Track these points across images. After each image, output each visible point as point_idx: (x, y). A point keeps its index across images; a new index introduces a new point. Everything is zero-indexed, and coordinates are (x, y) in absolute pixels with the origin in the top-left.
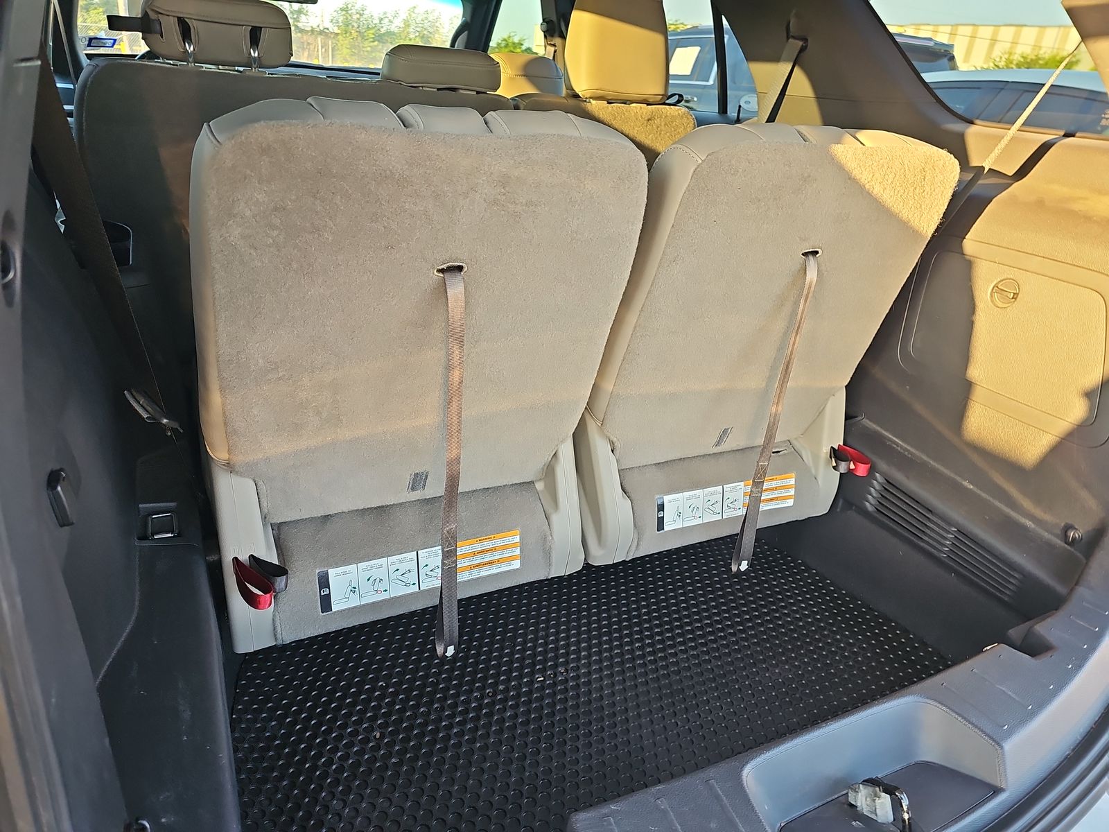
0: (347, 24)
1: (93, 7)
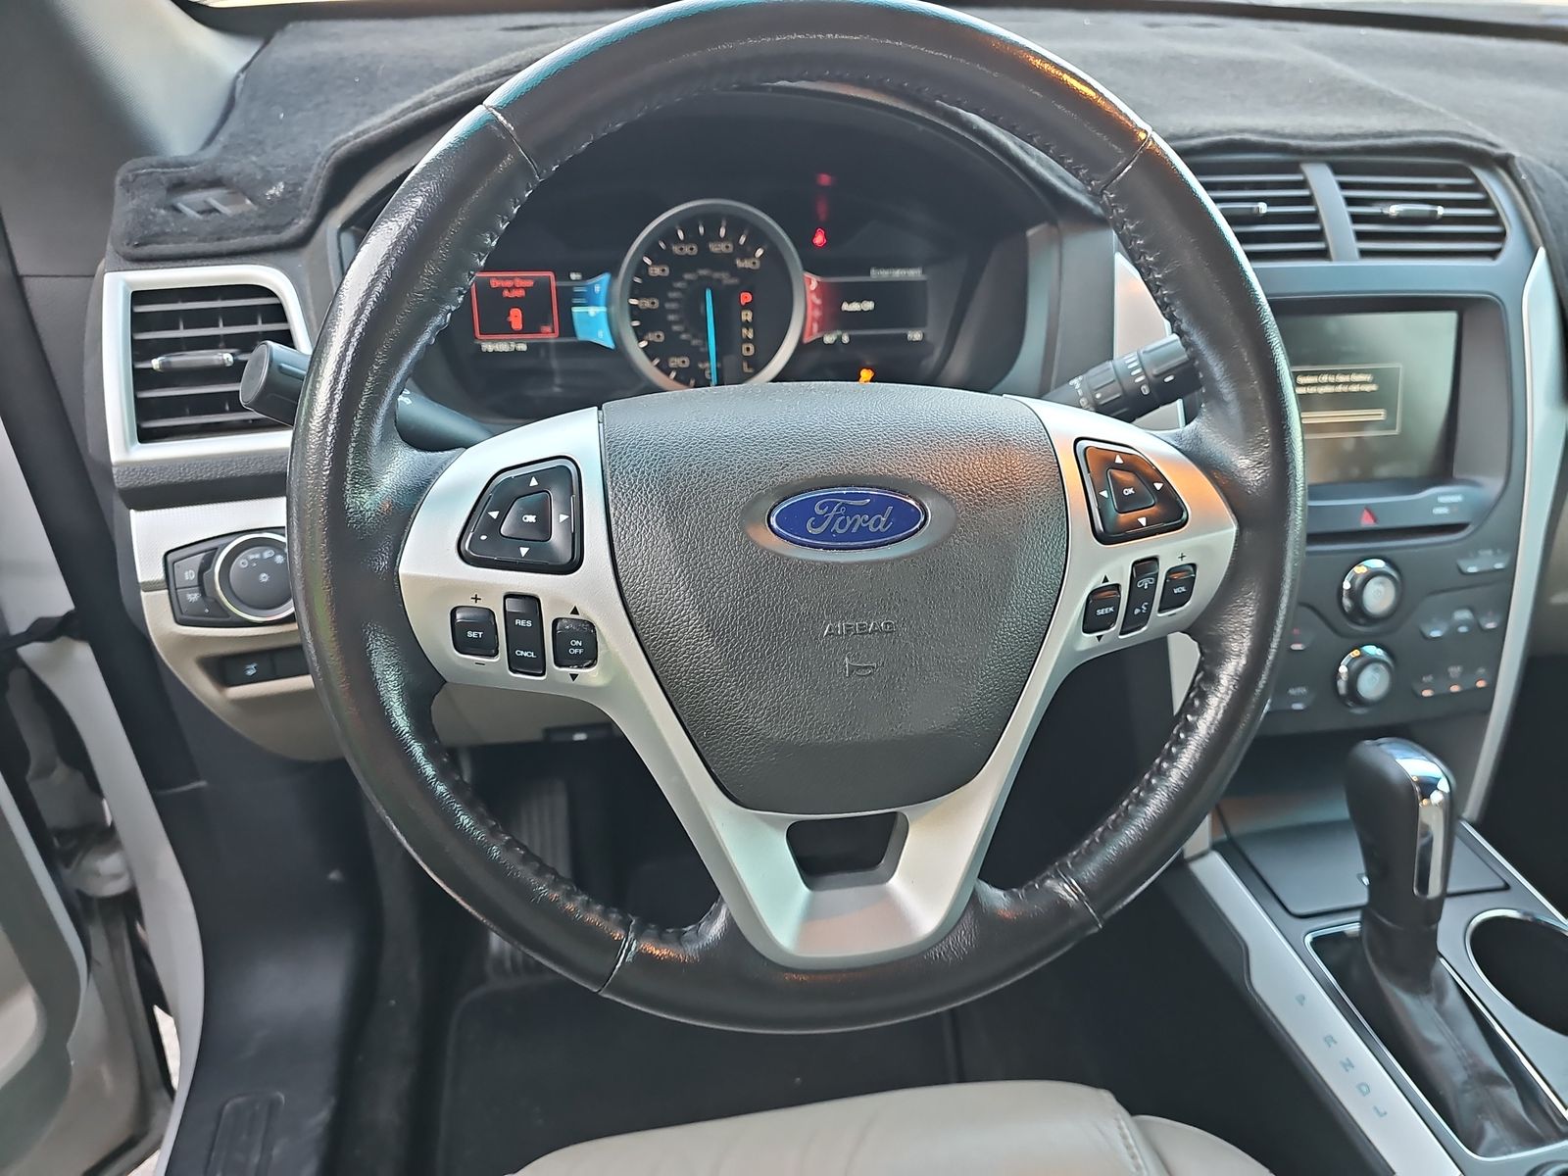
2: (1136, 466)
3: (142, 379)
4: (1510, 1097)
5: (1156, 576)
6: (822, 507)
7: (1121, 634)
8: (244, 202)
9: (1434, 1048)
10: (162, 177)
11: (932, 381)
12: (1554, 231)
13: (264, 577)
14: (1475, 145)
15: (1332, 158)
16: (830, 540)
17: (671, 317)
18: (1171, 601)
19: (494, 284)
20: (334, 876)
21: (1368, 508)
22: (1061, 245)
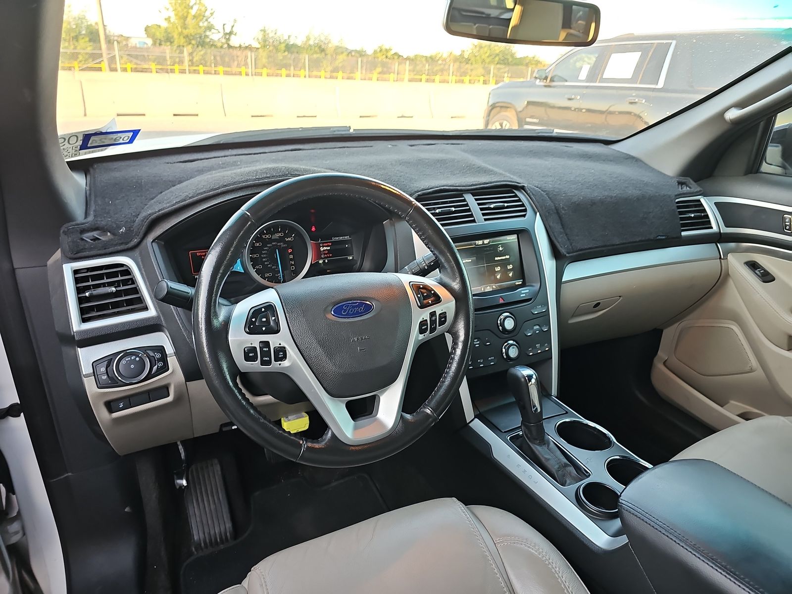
0: (265, 41)
1: (81, 37)
2: (425, 287)
3: (81, 301)
4: (572, 469)
5: (436, 316)
6: (345, 307)
7: (430, 334)
8: (107, 235)
9: (548, 460)
10: (78, 229)
11: (359, 271)
12: (541, 207)
13: (132, 366)
14: (513, 184)
15: (471, 192)
16: (348, 316)
17: (264, 260)
18: (442, 323)
19: (198, 254)
20: (127, 509)
21: (501, 297)
22: (394, 226)
